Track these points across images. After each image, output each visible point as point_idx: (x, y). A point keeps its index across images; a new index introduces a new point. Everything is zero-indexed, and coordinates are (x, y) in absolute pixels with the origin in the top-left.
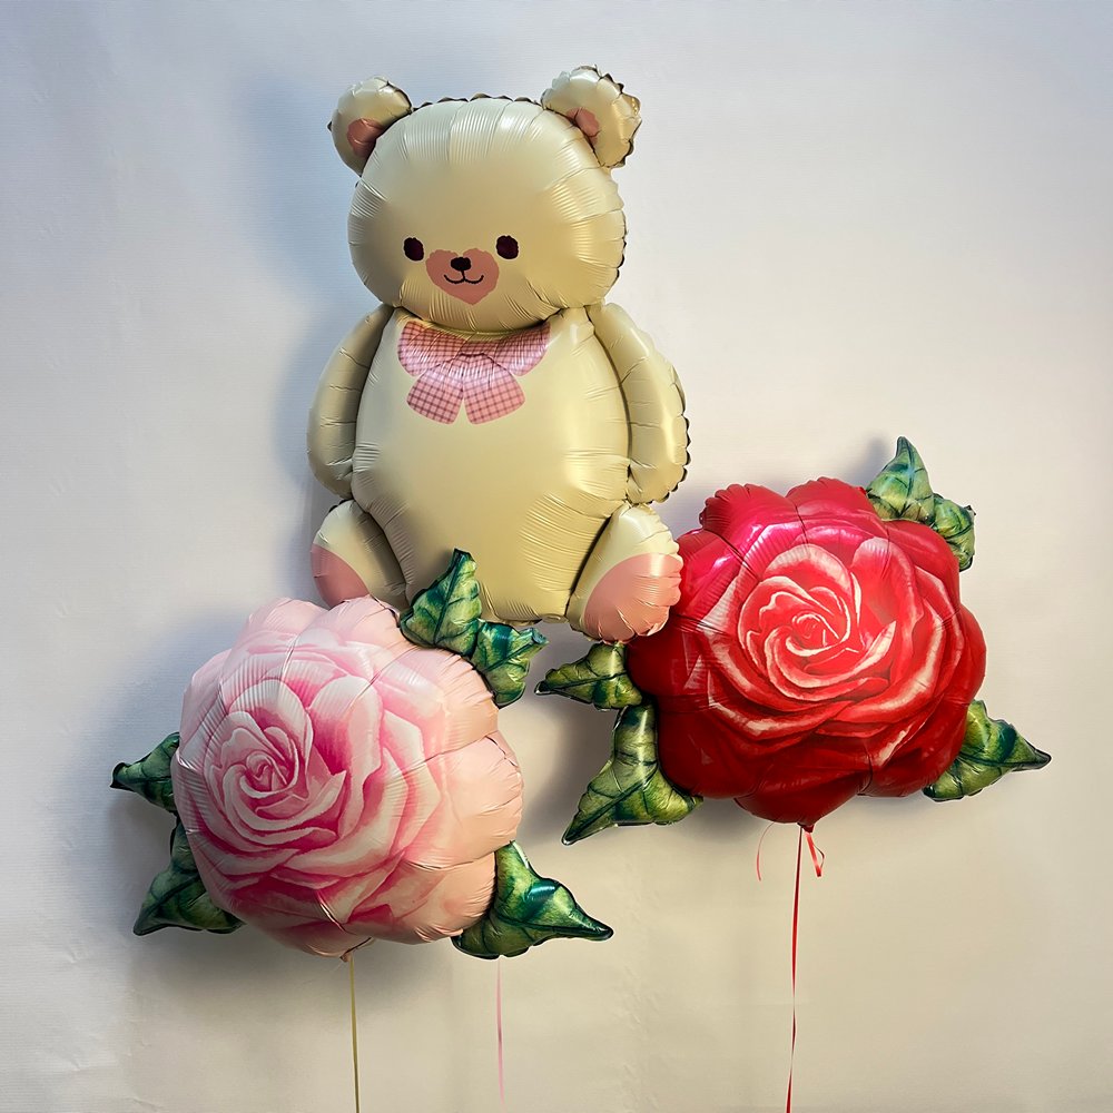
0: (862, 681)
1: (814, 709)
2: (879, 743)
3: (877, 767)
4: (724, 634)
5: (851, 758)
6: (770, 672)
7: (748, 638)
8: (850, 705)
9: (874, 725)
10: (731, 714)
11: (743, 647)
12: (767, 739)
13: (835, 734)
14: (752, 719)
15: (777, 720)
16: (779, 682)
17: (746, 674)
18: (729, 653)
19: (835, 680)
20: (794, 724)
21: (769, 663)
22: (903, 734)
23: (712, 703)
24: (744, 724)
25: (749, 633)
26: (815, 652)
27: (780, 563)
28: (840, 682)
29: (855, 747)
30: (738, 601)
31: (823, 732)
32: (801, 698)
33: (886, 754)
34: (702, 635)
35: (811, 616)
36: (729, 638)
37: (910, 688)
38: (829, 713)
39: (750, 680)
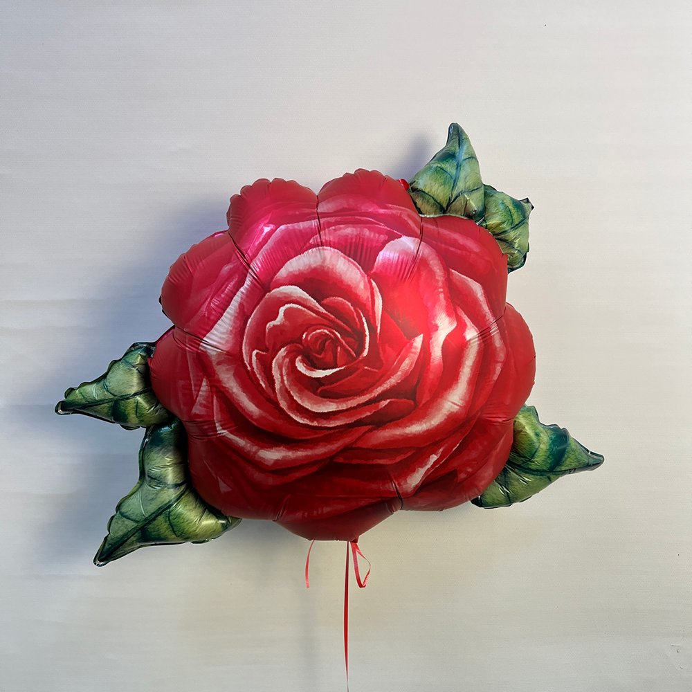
0: (384, 403)
1: (329, 436)
2: (408, 468)
3: (404, 493)
4: (228, 353)
5: (374, 486)
6: (279, 396)
7: (254, 358)
8: (370, 430)
9: (399, 451)
10: (241, 442)
11: (249, 368)
12: (279, 469)
13: (354, 462)
14: (263, 448)
15: (290, 449)
16: (289, 408)
17: (253, 399)
18: (234, 375)
19: (353, 403)
20: (309, 453)
21: (277, 386)
22: (434, 458)
23: (219, 428)
24: (256, 453)
25: (255, 352)
26: (329, 372)
27: (291, 270)
28: (359, 406)
29: (378, 474)
30: (243, 315)
31: (341, 460)
32: (315, 424)
33: (416, 479)
34: (206, 354)
35: (323, 331)
37: (440, 409)
38: (347, 440)
39: (257, 406)
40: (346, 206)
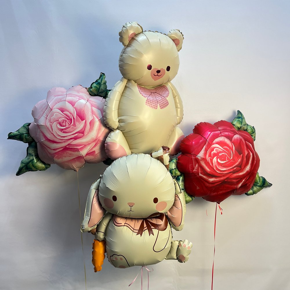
0: (235, 168)
1: (224, 175)
2: (238, 183)
3: (238, 188)
4: (203, 158)
5: (232, 186)
6: (214, 167)
7: (209, 159)
8: (232, 174)
9: (238, 178)
10: (205, 177)
11: (208, 161)
12: (213, 183)
13: (229, 181)
14: (210, 178)
15: (216, 178)
16: (216, 169)
17: (208, 168)
18: (204, 163)
19: (229, 168)
21: (214, 165)
22: (244, 180)
23: (200, 175)
24: (208, 179)
25: (209, 158)
26: (225, 162)
27: (216, 141)
28: (230, 169)
29: (233, 184)
30: (206, 150)
31: (226, 181)
32: (221, 173)
33: (240, 185)
34: (198, 158)
35: (223, 153)
36: (204, 159)
37: (245, 170)
38: (227, 176)
39: (209, 169)
40: (224, 128)
